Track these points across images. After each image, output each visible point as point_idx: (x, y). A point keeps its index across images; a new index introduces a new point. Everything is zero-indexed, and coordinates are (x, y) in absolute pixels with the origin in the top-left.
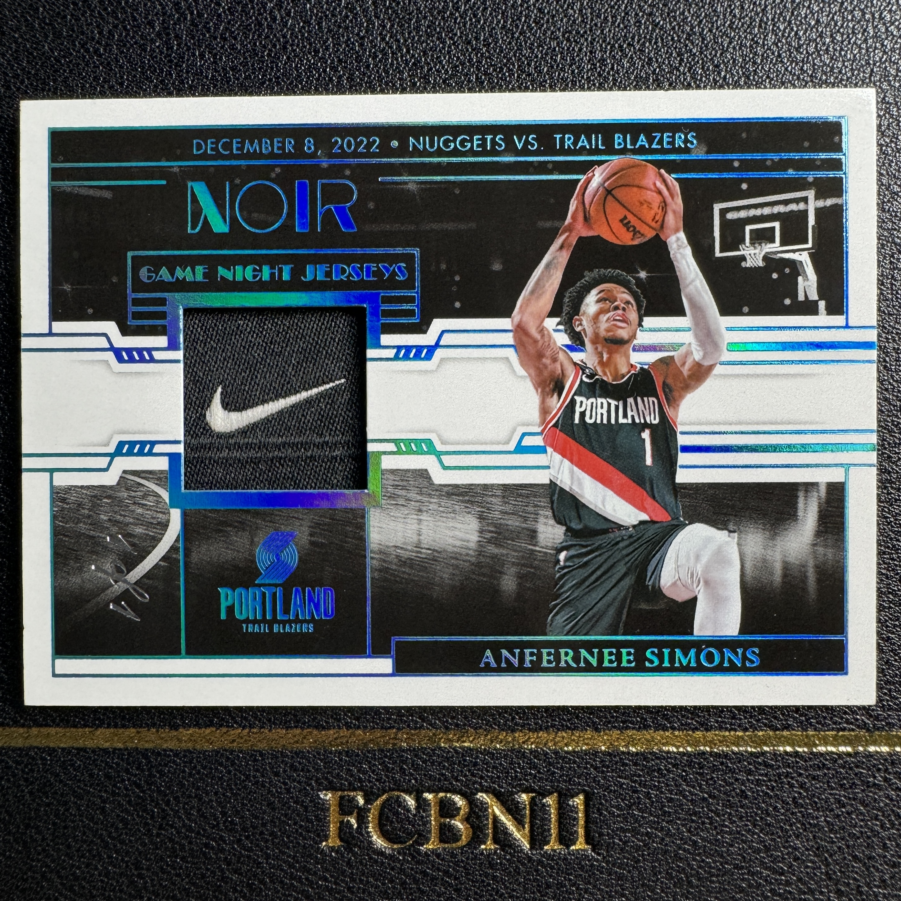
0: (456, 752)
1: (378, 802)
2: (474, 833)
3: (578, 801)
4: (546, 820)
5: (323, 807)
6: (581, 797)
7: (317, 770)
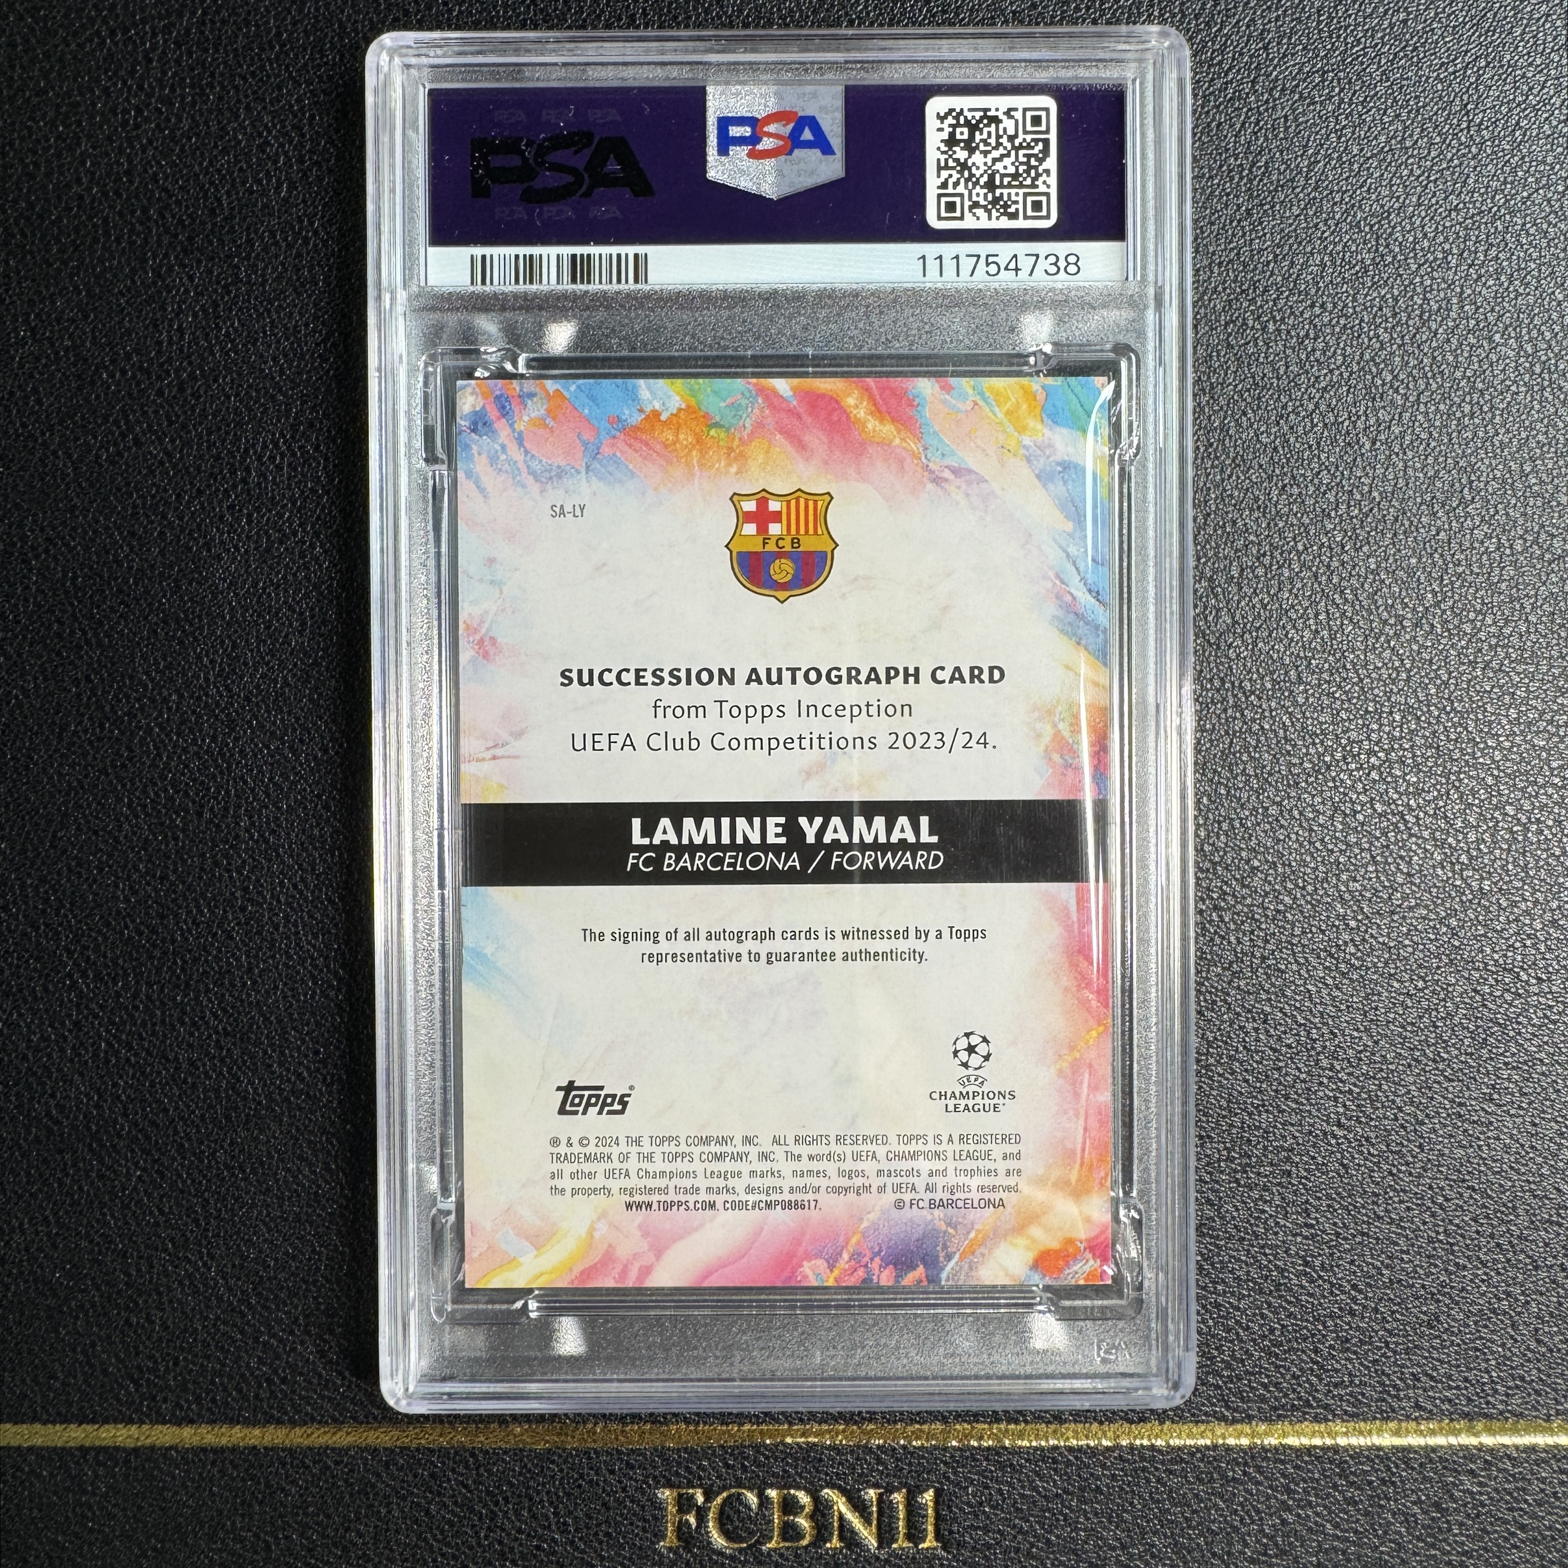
0: (801, 1448)
1: (719, 1500)
2: (819, 1531)
3: (928, 1498)
4: (894, 1518)
5: (660, 1506)
6: (931, 1493)
7: (655, 1468)
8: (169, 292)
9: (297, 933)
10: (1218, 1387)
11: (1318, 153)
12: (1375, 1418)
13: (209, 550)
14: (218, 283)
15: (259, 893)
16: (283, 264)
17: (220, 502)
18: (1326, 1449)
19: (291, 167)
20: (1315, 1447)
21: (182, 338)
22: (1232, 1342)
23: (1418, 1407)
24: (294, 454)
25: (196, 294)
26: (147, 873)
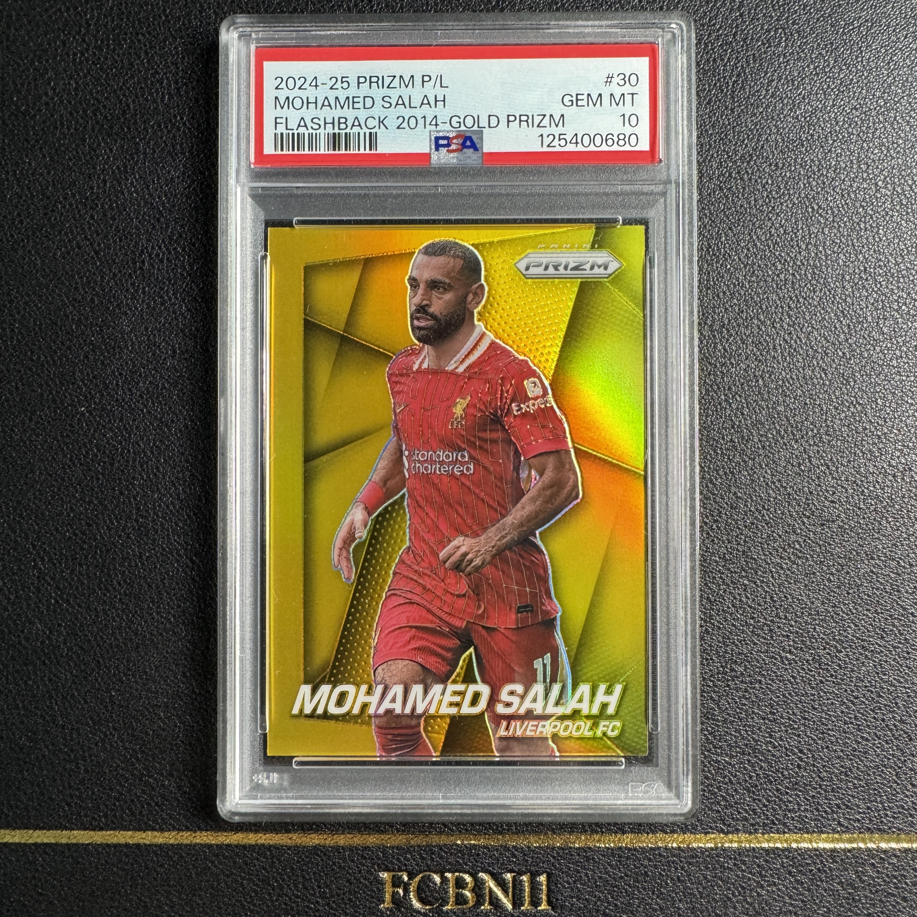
0: (466, 847)
1: (417, 879)
2: (477, 899)
3: (543, 878)
4: (522, 890)
5: (382, 883)
6: (545, 875)
7: (379, 859)
8: (98, 158)
9: (168, 535)
10: (718, 812)
11: (773, 75)
12: (814, 831)
13: (120, 309)
14: (127, 152)
15: (147, 511)
16: (165, 142)
17: (127, 280)
18: (784, 850)
19: (170, 86)
20: (777, 848)
21: (105, 184)
22: (726, 784)
23: (839, 824)
24: (170, 253)
25: (114, 159)
26: (81, 499)
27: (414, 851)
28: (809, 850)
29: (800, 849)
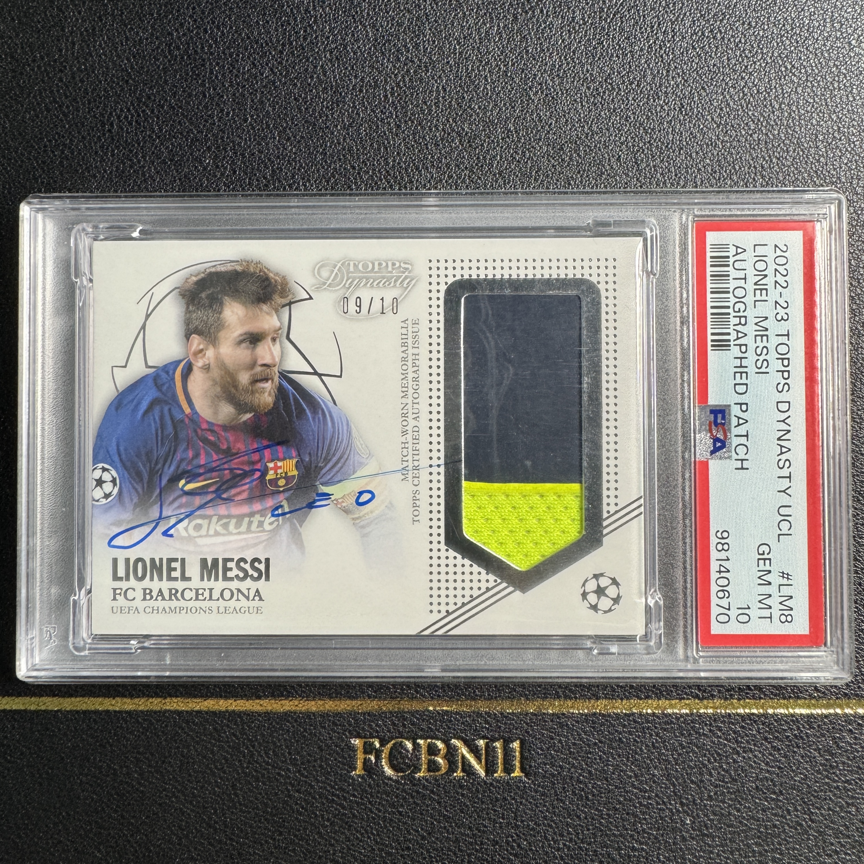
0: (439, 713)
1: (389, 745)
2: (450, 766)
3: (516, 745)
4: (495, 757)
5: (353, 749)
6: (518, 742)
7: (350, 725)
27: (386, 717)
28: (786, 716)
29: (777, 715)
